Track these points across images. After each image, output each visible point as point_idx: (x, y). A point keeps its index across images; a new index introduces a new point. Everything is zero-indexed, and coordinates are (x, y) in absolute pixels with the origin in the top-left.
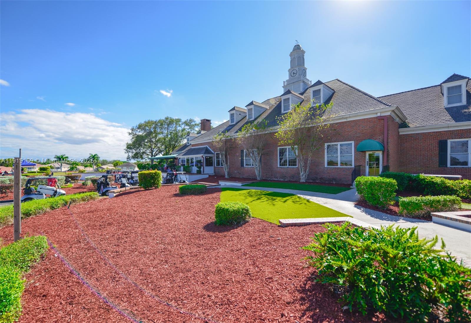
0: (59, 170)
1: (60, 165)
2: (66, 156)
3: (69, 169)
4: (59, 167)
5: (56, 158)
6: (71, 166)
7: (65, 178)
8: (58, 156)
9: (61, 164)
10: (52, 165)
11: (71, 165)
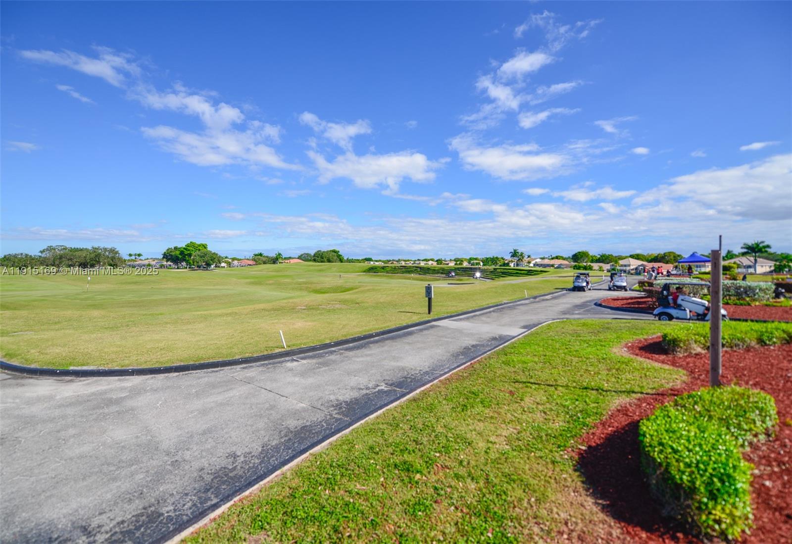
0: (751, 270)
1: (753, 261)
2: (765, 244)
3: (773, 268)
4: (751, 264)
5: (744, 248)
6: (778, 263)
7: (774, 287)
8: (750, 244)
9: (756, 260)
10: (737, 260)
11: (776, 261)
